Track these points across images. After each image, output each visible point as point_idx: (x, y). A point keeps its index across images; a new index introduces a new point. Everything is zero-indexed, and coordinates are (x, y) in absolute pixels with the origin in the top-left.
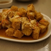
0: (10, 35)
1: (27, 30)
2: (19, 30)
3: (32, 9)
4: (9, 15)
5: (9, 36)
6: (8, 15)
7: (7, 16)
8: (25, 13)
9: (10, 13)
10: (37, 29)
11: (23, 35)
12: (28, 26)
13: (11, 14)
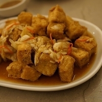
0: (16, 76)
1: (45, 65)
2: (29, 67)
3: (58, 17)
4: (11, 34)
5: (14, 77)
6: (9, 36)
7: (7, 36)
8: (42, 28)
9: (13, 30)
10: (67, 61)
11: (40, 76)
12: (47, 58)
13: (15, 32)
